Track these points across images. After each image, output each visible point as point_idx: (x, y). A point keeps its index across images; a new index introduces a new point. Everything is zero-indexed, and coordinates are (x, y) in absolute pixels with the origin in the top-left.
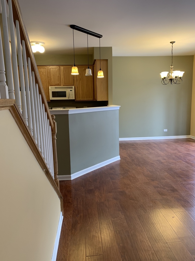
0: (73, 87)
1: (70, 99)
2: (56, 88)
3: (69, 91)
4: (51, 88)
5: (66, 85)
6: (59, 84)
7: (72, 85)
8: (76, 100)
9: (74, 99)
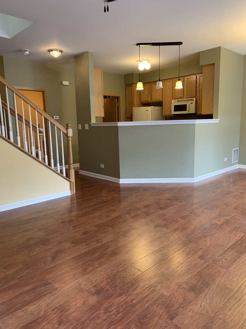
0: (194, 99)
1: (190, 113)
2: (178, 101)
3: (190, 103)
4: (174, 102)
5: (188, 97)
6: (182, 97)
7: (193, 96)
8: (197, 113)
9: (194, 112)
